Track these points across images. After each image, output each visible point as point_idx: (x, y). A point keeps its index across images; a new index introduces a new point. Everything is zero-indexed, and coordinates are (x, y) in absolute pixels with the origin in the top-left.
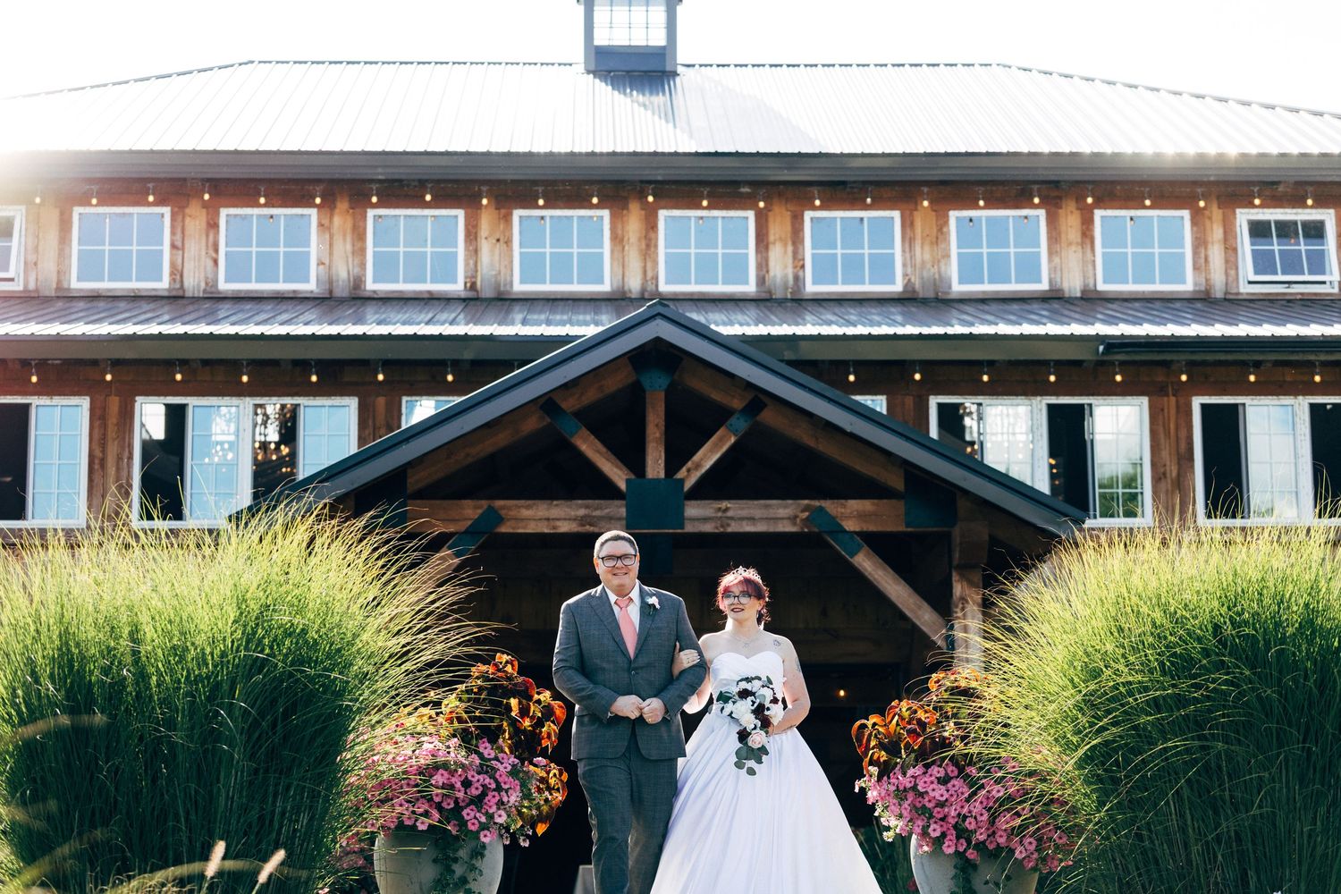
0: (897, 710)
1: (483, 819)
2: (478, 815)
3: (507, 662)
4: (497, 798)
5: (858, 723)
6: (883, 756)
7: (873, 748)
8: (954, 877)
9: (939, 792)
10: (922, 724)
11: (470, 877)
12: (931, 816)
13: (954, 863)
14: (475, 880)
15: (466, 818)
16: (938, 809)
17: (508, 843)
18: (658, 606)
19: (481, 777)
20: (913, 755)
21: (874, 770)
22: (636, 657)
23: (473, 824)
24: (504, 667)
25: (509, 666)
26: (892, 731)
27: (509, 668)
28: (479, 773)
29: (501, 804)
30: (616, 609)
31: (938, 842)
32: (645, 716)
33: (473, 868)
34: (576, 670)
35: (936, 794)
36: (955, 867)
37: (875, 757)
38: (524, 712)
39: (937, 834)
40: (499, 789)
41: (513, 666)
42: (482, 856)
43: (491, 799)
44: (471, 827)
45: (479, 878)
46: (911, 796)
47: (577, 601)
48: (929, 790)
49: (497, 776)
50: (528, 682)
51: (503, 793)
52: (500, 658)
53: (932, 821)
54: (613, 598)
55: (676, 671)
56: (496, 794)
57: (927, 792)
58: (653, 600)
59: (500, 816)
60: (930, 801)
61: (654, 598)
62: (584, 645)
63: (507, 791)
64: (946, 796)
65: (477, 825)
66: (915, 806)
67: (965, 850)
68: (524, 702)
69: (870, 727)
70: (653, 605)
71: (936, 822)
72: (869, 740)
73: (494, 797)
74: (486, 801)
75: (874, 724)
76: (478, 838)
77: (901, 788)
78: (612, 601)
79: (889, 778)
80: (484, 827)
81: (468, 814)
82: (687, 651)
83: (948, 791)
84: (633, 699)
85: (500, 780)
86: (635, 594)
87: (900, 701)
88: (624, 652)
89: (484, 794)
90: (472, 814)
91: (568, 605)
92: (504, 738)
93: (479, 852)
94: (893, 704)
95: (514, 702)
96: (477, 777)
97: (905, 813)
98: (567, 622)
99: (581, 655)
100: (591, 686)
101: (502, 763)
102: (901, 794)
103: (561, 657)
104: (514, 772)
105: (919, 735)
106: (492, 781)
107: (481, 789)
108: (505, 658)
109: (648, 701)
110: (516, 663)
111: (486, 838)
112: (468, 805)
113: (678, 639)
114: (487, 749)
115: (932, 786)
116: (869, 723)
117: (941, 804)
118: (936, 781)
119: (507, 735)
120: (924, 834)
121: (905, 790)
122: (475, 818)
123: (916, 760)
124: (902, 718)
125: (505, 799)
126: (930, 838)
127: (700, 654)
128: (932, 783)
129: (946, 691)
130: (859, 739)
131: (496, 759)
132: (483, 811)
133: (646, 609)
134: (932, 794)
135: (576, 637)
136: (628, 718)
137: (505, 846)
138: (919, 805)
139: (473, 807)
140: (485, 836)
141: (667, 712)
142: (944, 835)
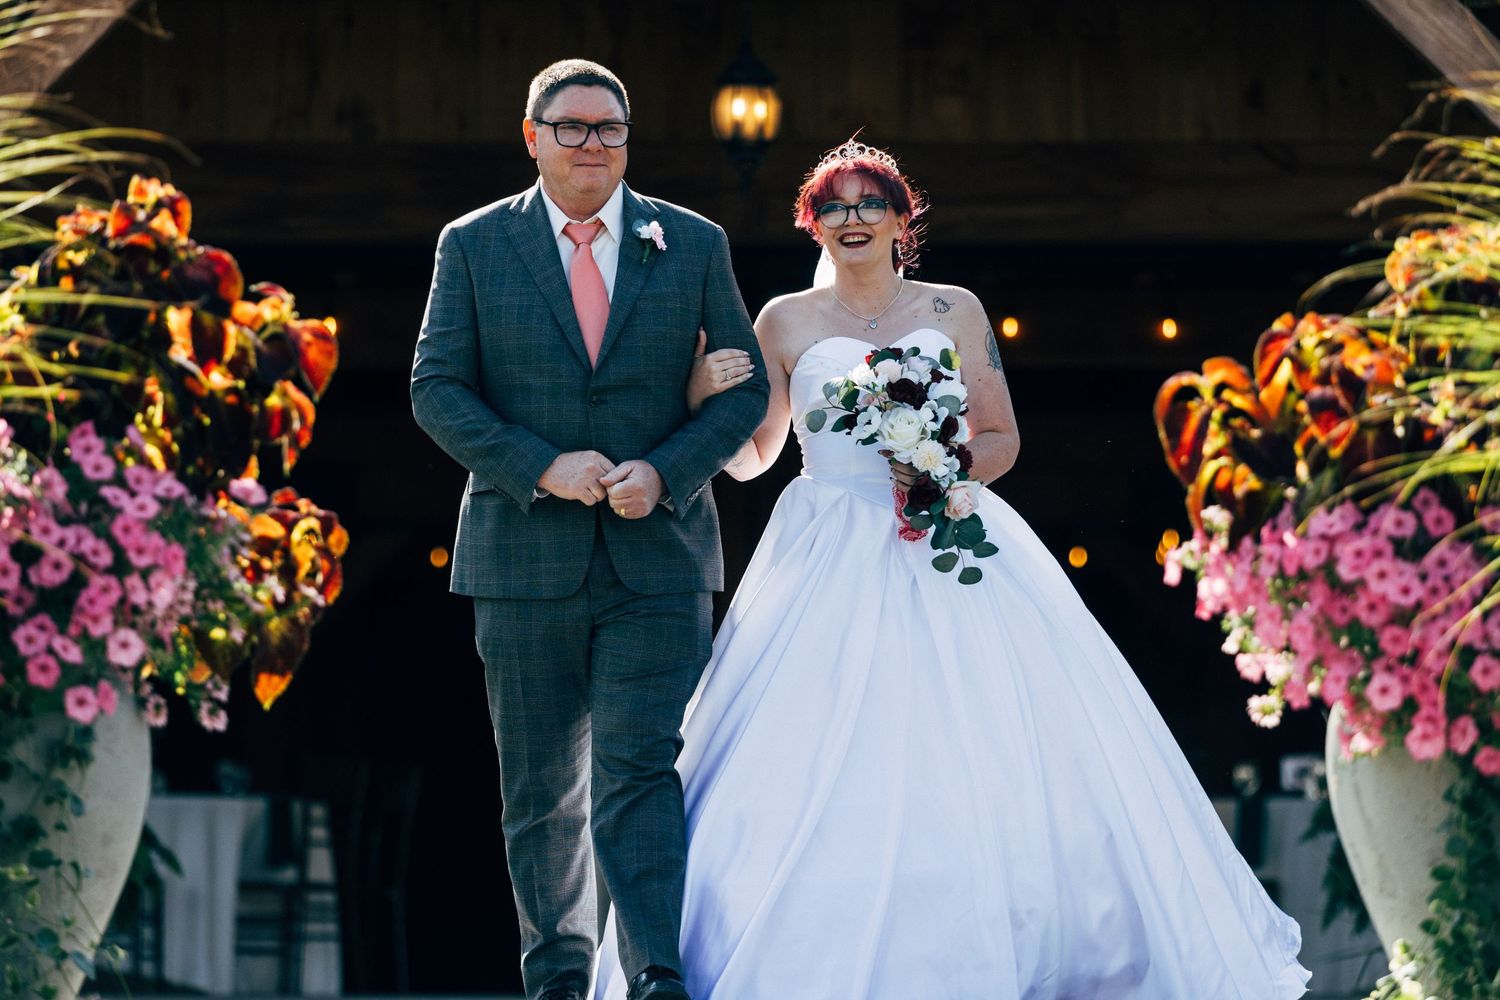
0: (1288, 345)
1: (74, 655)
2: (58, 643)
3: (159, 205)
4: (114, 596)
5: (1173, 383)
6: (1246, 481)
7: (1217, 455)
8: (1449, 823)
9: (1393, 583)
10: (1355, 387)
11: (48, 817)
12: (1377, 653)
13: (1444, 787)
14: (61, 827)
15: (23, 648)
16: (1395, 631)
17: (161, 721)
18: (661, 245)
19: (70, 534)
20: (1328, 476)
21: (1217, 516)
22: (604, 360)
23: (44, 668)
24: (150, 217)
25: (165, 214)
26: (1273, 409)
27: (164, 223)
28: (64, 521)
29: (127, 613)
30: (565, 247)
31: (1398, 722)
32: (612, 503)
33: (58, 794)
34: (466, 386)
35: (1390, 589)
36: (1448, 796)
37: (1222, 481)
38: (207, 347)
39: (1392, 702)
40: (120, 567)
41: (176, 215)
42: (84, 758)
43: (101, 594)
44: (39, 679)
45: (73, 821)
46: (1319, 592)
47: (476, 223)
48: (1370, 573)
49: (117, 529)
50: (219, 260)
51: (134, 581)
52: (141, 192)
53: (1378, 666)
54: (558, 219)
55: (695, 400)
56: (113, 581)
57: (1362, 583)
58: (652, 231)
59: (124, 645)
60: (1372, 607)
61: (655, 224)
62: (483, 331)
63: (145, 574)
64: (1418, 592)
65: (55, 673)
66: (1329, 622)
67: (1473, 750)
68: (208, 319)
69: (1207, 394)
70: (651, 242)
71: (1389, 669)
72: (1201, 434)
73: (105, 590)
74: (83, 600)
75: (1220, 388)
76: (61, 708)
77: (1291, 570)
78: (557, 229)
79: (1258, 540)
80: (74, 676)
81: (30, 640)
82: (724, 353)
83: (1424, 577)
84: (591, 459)
85: (124, 540)
86: (611, 213)
87: (1299, 316)
88: (575, 348)
89: (77, 582)
90: (42, 639)
91: (454, 231)
92: (148, 422)
93: (75, 747)
94: (1278, 326)
95: (177, 319)
96: (57, 532)
97: (1302, 642)
98: (450, 273)
99: (477, 351)
100: (497, 426)
101: (133, 494)
102: (1293, 585)
103: (431, 353)
104: (174, 521)
105: (1342, 415)
106: (102, 546)
107: (68, 565)
108: (156, 190)
109: (625, 467)
110: (186, 209)
111: (81, 707)
112: (31, 613)
113: (704, 323)
114: (89, 452)
115: (1377, 566)
116: (1206, 382)
117: (1402, 618)
118: (1389, 549)
119: (157, 413)
120: (1357, 703)
121: (1303, 575)
122: (50, 651)
123: (1338, 487)
124: (1300, 368)
125: (139, 597)
126: (1374, 713)
127: (756, 358)
128: (1378, 554)
129: (1434, 289)
130: (1175, 427)
131: (119, 480)
132: (73, 630)
133: (633, 248)
134: (1376, 587)
135: (466, 312)
136: (577, 503)
137: (155, 733)
138: (1340, 619)
139: (44, 619)
140: (81, 702)
141: (665, 492)
142: (1410, 706)
